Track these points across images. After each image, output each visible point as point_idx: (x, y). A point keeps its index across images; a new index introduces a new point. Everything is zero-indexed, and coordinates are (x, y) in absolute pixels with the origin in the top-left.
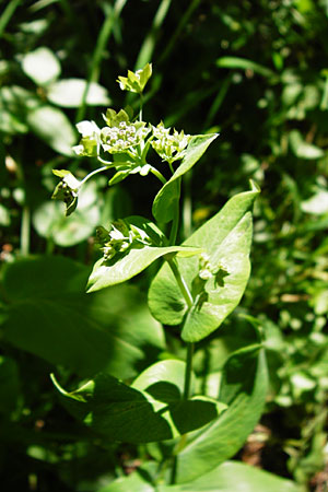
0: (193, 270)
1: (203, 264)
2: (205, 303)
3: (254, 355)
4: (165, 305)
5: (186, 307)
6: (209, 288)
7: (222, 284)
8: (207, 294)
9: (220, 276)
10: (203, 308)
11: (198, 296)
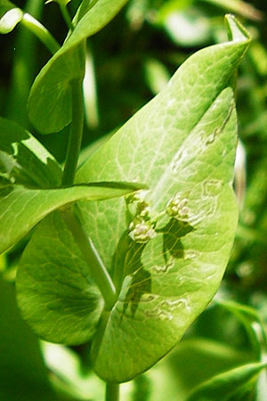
0: (113, 222)
1: (133, 208)
2: (146, 296)
3: (247, 386)
4: (55, 302)
5: (101, 304)
6: (151, 260)
7: (178, 251)
8: (147, 274)
9: (175, 234)
10: (141, 305)
11: (128, 279)
